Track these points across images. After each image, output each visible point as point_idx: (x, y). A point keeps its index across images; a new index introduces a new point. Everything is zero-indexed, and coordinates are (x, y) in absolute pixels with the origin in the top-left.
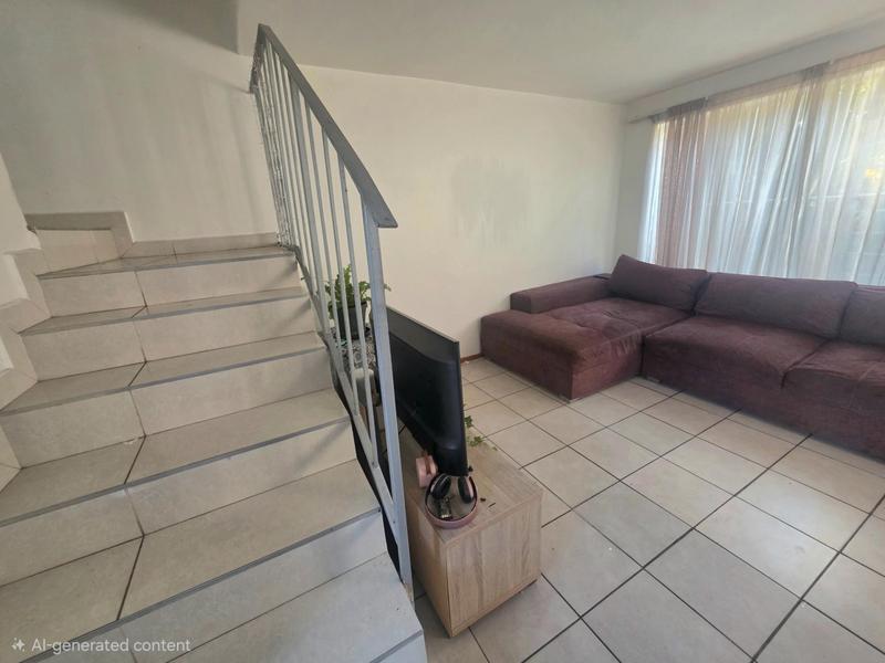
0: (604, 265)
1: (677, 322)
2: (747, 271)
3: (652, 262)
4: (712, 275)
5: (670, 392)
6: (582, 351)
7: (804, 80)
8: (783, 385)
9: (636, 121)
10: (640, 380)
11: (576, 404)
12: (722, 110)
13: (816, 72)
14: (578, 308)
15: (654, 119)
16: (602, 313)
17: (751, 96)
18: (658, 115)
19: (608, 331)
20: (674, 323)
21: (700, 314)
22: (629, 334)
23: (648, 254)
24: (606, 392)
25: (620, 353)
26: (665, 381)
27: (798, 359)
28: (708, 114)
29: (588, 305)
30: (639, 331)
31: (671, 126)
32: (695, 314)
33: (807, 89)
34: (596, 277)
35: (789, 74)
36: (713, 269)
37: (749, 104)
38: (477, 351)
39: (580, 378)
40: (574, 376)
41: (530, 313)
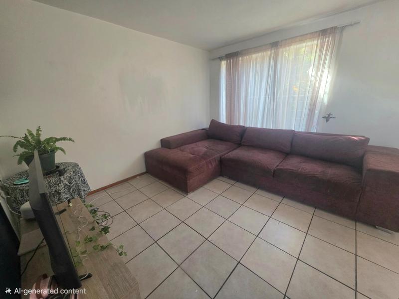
0: (206, 125)
1: (235, 149)
2: (259, 126)
3: (225, 123)
4: (247, 128)
5: (232, 182)
6: (191, 168)
7: (272, 47)
8: (273, 177)
9: (214, 60)
10: (221, 178)
11: (191, 195)
12: (245, 57)
13: (275, 45)
14: (193, 145)
15: (221, 59)
16: (202, 147)
17: (254, 53)
18: (222, 57)
19: (204, 156)
20: (233, 150)
21: (244, 145)
22: (214, 157)
23: (223, 120)
24: (206, 186)
25: (210, 167)
26: (231, 178)
27: (278, 164)
28: (240, 58)
29: (197, 143)
30: (218, 155)
31: (227, 62)
32: (241, 146)
33: (273, 51)
34: (202, 129)
35: (267, 44)
36: (247, 125)
37: (254, 56)
38: (144, 170)
39: (191, 182)
40: (188, 181)
41: (170, 149)
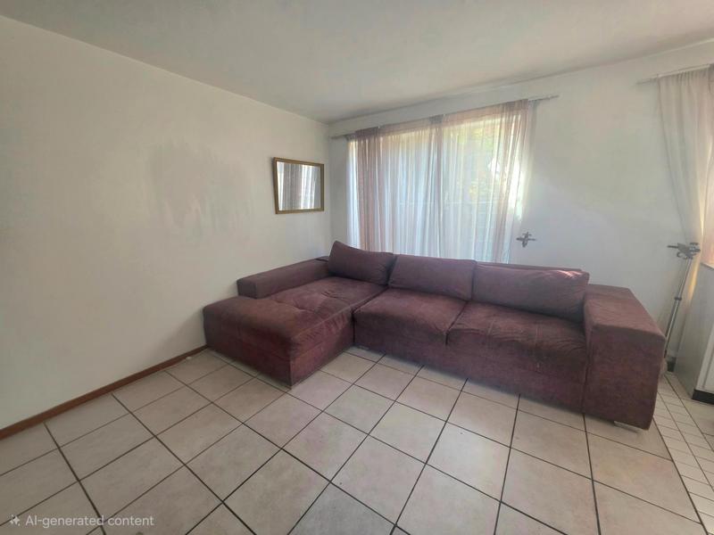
0: (325, 251)
1: (378, 295)
2: (417, 253)
3: (358, 247)
4: (397, 256)
5: (375, 357)
6: (296, 337)
7: (432, 123)
8: (447, 343)
9: (336, 138)
10: (355, 350)
11: (297, 389)
12: (389, 137)
13: (437, 120)
14: (300, 290)
15: (348, 137)
16: (319, 293)
17: (405, 130)
18: (350, 135)
19: (322, 312)
20: (374, 297)
21: (393, 288)
22: (340, 312)
23: (355, 242)
24: (326, 369)
25: (334, 330)
26: (372, 348)
27: (453, 320)
28: (381, 139)
29: (309, 286)
30: (349, 308)
31: (360, 145)
32: (388, 288)
33: (434, 131)
34: (318, 259)
35: (423, 119)
36: (397, 252)
37: (404, 136)
38: (202, 343)
39: (297, 364)
40: (292, 362)
41: (256, 298)
